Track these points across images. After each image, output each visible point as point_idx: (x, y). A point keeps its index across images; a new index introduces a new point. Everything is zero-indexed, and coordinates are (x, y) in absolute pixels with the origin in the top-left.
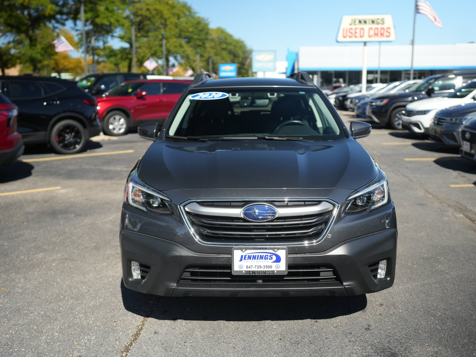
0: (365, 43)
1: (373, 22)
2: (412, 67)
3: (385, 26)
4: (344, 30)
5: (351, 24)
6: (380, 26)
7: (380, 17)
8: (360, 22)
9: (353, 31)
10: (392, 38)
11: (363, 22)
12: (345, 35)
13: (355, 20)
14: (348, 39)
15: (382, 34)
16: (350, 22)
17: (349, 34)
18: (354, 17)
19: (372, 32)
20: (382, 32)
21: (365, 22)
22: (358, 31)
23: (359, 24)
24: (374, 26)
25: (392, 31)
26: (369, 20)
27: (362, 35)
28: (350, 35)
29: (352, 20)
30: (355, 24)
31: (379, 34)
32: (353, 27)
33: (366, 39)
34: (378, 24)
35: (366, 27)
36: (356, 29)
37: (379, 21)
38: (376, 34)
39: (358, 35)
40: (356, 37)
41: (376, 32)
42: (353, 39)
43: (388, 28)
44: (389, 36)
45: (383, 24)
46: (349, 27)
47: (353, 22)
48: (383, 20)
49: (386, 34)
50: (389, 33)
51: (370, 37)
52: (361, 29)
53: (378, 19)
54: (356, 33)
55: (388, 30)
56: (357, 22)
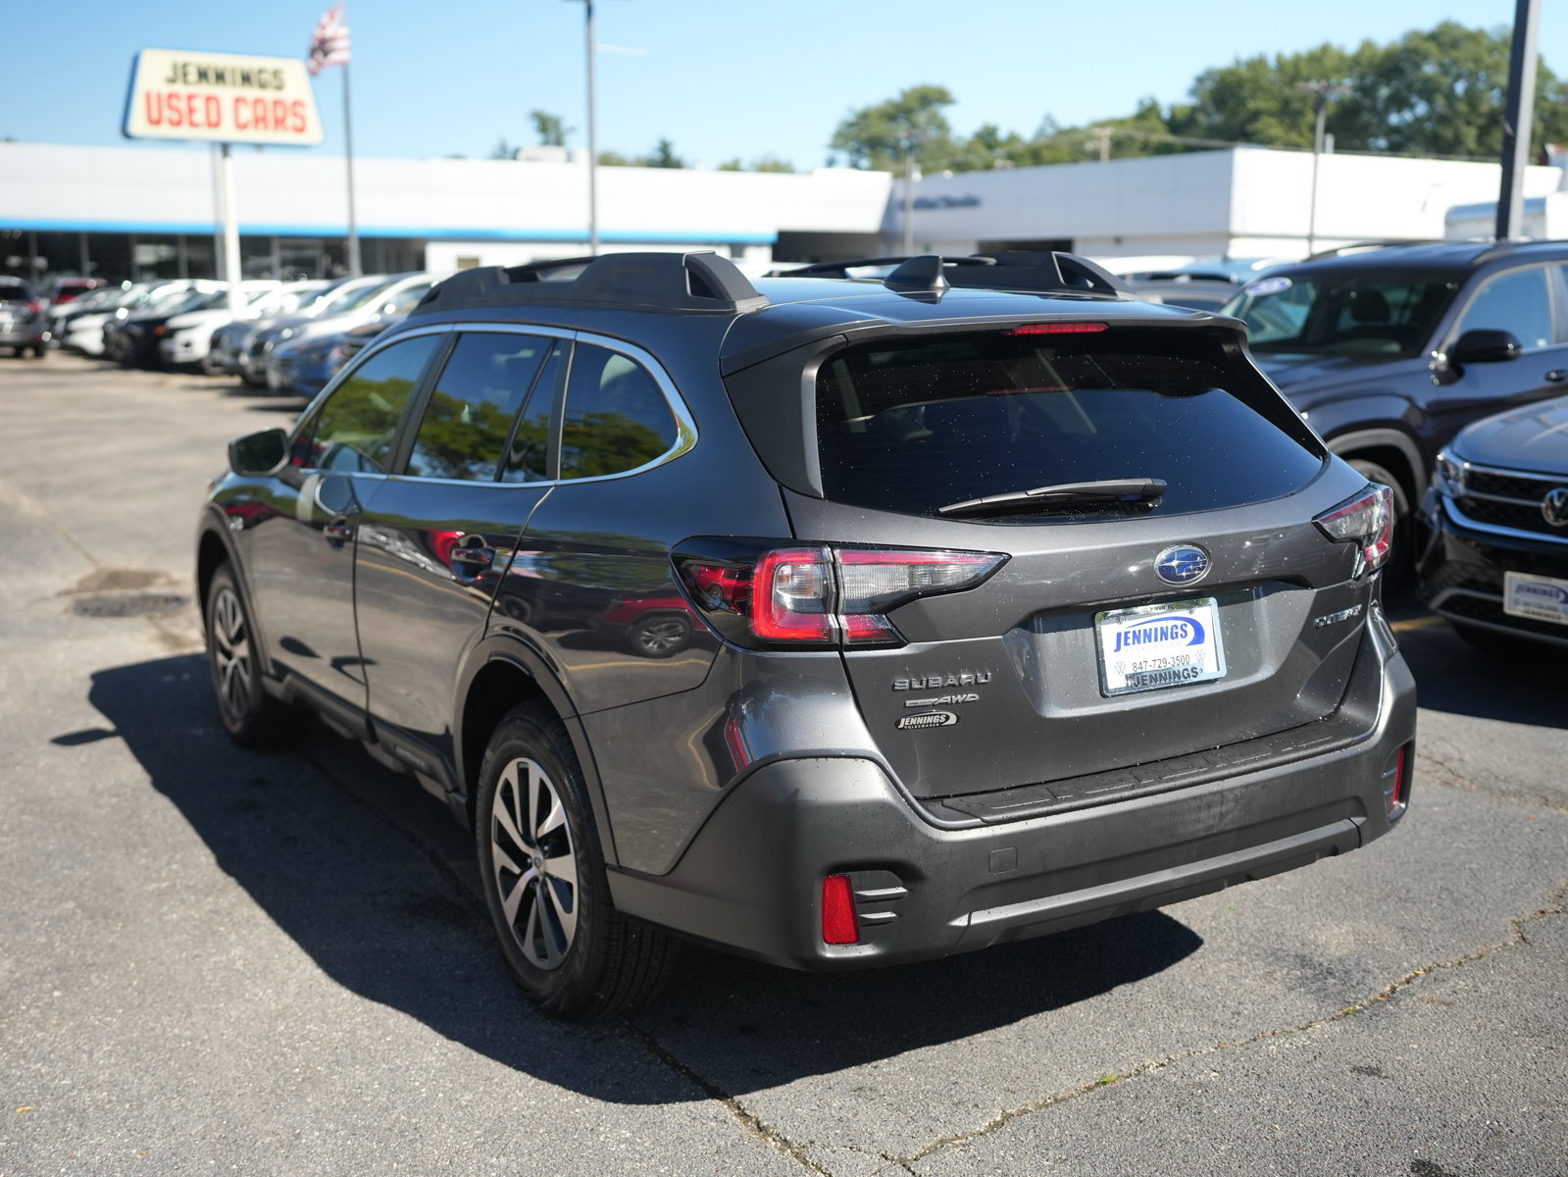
0: (225, 148)
1: (246, 79)
2: (352, 226)
3: (288, 95)
4: (148, 96)
5: (172, 81)
6: (269, 95)
7: (269, 64)
8: (203, 75)
9: (183, 105)
10: (313, 135)
11: (212, 76)
12: (155, 115)
13: (185, 66)
14: (165, 130)
15: (279, 122)
16: (169, 73)
17: (167, 113)
18: (181, 57)
19: (246, 114)
20: (280, 113)
21: (220, 77)
22: (198, 104)
23: (196, 83)
24: (251, 93)
25: (310, 112)
26: (233, 71)
27: (214, 118)
28: (175, 117)
29: (175, 67)
30: (186, 82)
31: (271, 120)
32: (180, 88)
33: (227, 132)
34: (263, 86)
35: (226, 93)
36: (190, 98)
37: (266, 77)
38: (259, 121)
39: (199, 117)
40: (192, 124)
41: (260, 112)
42: (184, 131)
43: (296, 104)
44: (301, 130)
45: (279, 88)
46: (166, 89)
47: (180, 73)
48: (276, 73)
49: (291, 121)
50: (303, 119)
51: (242, 126)
52: (209, 99)
53: (260, 71)
54: (191, 111)
55: (299, 109)
56: (193, 76)
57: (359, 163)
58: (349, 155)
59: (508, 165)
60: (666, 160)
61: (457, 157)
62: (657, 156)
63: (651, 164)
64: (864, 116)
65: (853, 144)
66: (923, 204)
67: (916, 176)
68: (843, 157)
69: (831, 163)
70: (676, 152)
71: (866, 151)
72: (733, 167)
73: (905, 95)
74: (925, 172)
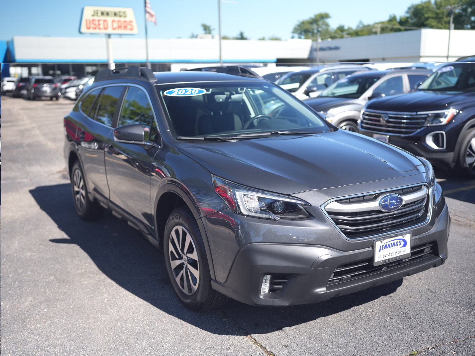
0: (109, 36)
1: (115, 14)
2: (147, 59)
3: (128, 19)
4: (86, 21)
5: (93, 16)
6: (122, 19)
7: (122, 10)
8: (102, 14)
9: (96, 23)
10: (135, 31)
11: (105, 14)
12: (88, 26)
13: (97, 11)
14: (92, 31)
15: (125, 27)
16: (92, 13)
17: (92, 25)
18: (96, 8)
19: (115, 25)
20: (126, 24)
21: (108, 14)
22: (101, 22)
23: (101, 16)
24: (117, 19)
25: (134, 24)
26: (112, 12)
27: (106, 27)
28: (94, 26)
29: (94, 11)
30: (98, 16)
31: (123, 27)
32: (96, 18)
33: (110, 31)
34: (120, 16)
35: (109, 19)
36: (99, 20)
37: (121, 14)
38: (119, 27)
39: (101, 26)
40: (100, 29)
41: (120, 24)
42: (97, 31)
43: (131, 22)
44: (131, 29)
45: (125, 17)
46: (92, 18)
47: (96, 13)
48: (124, 12)
49: (129, 27)
50: (132, 26)
51: (114, 29)
52: (105, 21)
53: (120, 12)
54: (99, 25)
55: (131, 23)
56: (100, 14)
57: (149, 40)
58: (146, 38)
59: (194, 40)
60: (242, 37)
61: (179, 38)
62: (239, 36)
63: (237, 39)
64: (303, 23)
65: (299, 32)
66: (322, 49)
67: (320, 40)
68: (296, 35)
69: (293, 37)
70: (245, 35)
71: (303, 33)
72: (263, 39)
73: (316, 16)
74: (322, 39)
